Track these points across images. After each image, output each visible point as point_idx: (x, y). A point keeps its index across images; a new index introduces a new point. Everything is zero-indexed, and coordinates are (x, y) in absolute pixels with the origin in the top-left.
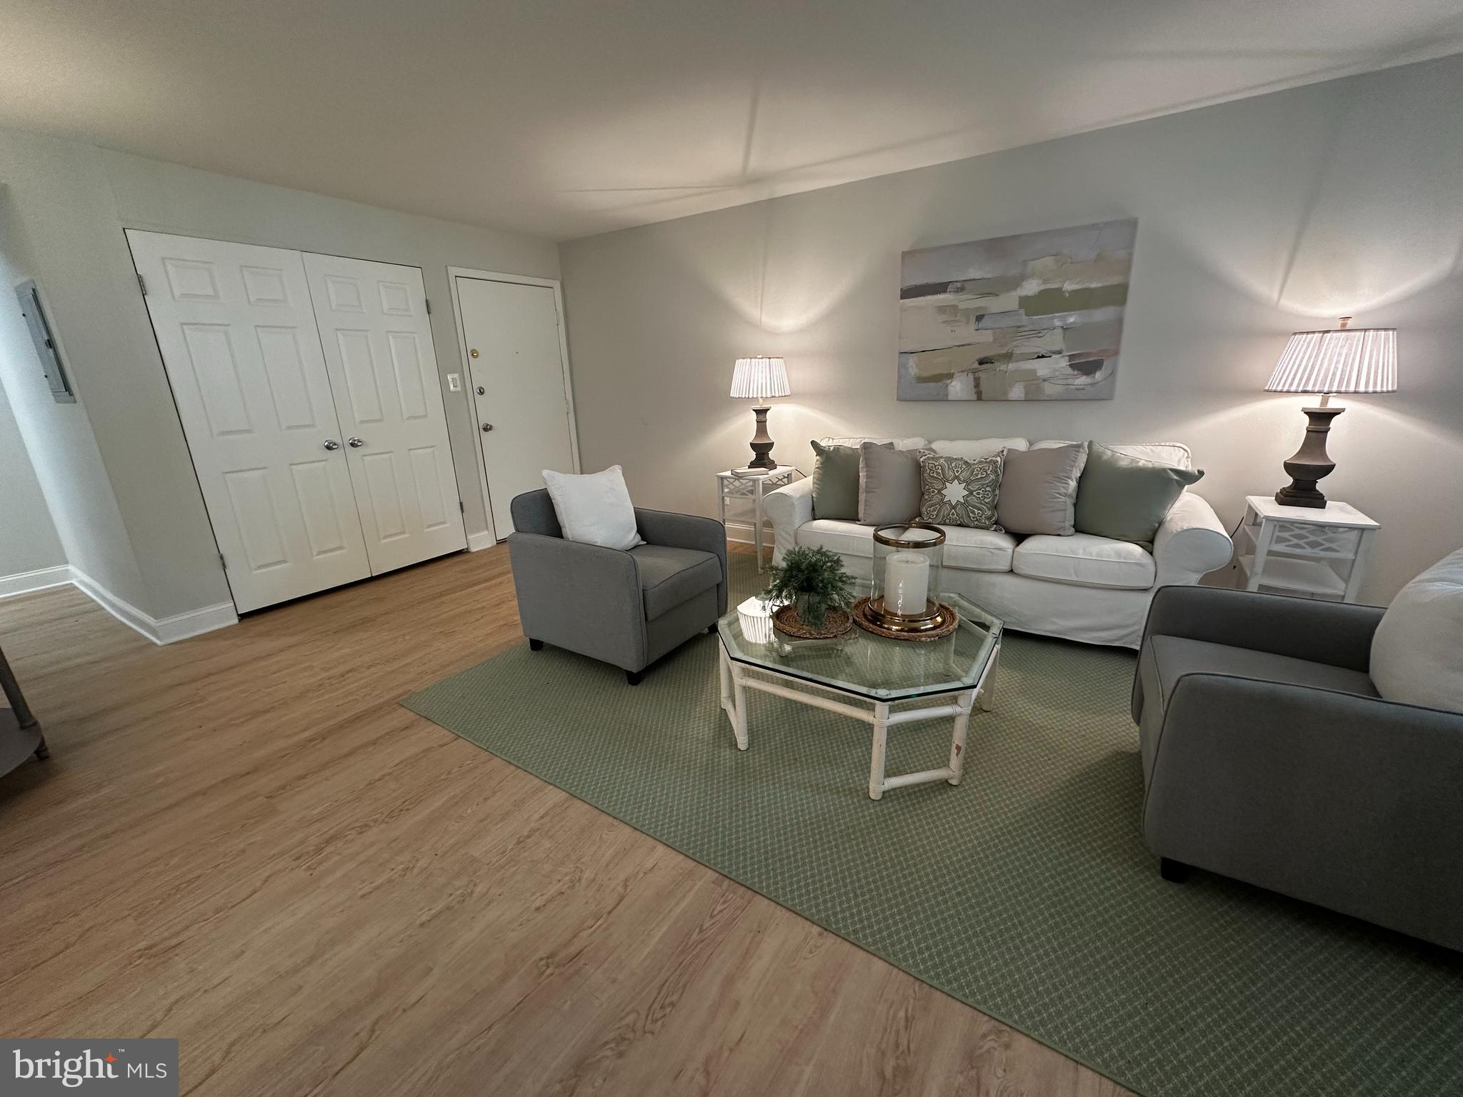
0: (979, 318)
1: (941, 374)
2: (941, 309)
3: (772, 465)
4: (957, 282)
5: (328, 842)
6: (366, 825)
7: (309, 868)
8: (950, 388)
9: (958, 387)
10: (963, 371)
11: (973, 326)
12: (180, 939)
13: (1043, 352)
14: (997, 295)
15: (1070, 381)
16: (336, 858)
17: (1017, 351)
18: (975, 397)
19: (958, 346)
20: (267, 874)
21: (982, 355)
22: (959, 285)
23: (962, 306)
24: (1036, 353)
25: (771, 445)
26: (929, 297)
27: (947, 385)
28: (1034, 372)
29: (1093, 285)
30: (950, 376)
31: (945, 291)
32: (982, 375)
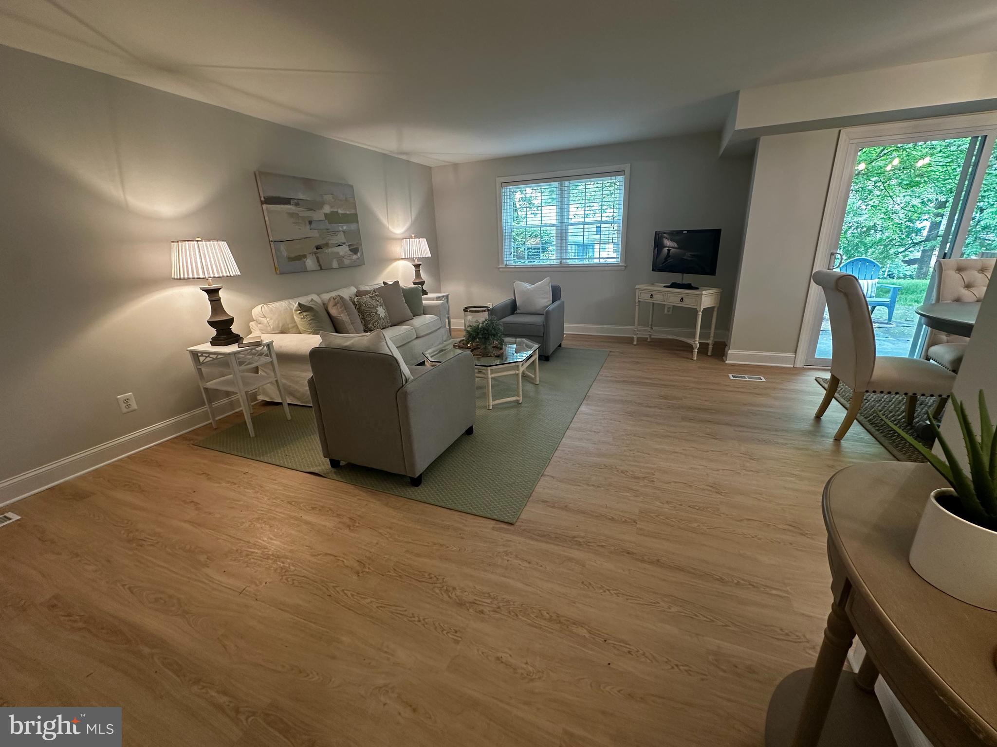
0: (310, 222)
1: (299, 256)
2: (291, 215)
3: (236, 339)
4: (295, 199)
5: (638, 478)
6: (622, 472)
7: (654, 475)
8: (306, 263)
9: (310, 263)
10: (310, 253)
11: (308, 227)
12: (707, 487)
13: (340, 244)
14: (315, 211)
15: (351, 257)
16: (642, 470)
17: (330, 242)
18: (319, 268)
19: (305, 238)
20: (668, 485)
21: (317, 244)
22: (296, 201)
23: (301, 214)
24: (337, 243)
25: (231, 321)
26: (282, 206)
27: (305, 262)
28: (338, 253)
29: (348, 212)
30: (305, 256)
31: (289, 203)
32: (318, 255)
